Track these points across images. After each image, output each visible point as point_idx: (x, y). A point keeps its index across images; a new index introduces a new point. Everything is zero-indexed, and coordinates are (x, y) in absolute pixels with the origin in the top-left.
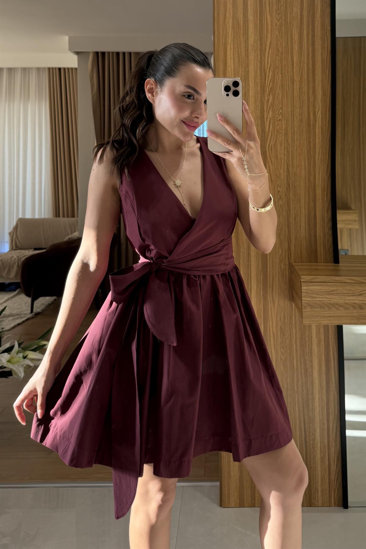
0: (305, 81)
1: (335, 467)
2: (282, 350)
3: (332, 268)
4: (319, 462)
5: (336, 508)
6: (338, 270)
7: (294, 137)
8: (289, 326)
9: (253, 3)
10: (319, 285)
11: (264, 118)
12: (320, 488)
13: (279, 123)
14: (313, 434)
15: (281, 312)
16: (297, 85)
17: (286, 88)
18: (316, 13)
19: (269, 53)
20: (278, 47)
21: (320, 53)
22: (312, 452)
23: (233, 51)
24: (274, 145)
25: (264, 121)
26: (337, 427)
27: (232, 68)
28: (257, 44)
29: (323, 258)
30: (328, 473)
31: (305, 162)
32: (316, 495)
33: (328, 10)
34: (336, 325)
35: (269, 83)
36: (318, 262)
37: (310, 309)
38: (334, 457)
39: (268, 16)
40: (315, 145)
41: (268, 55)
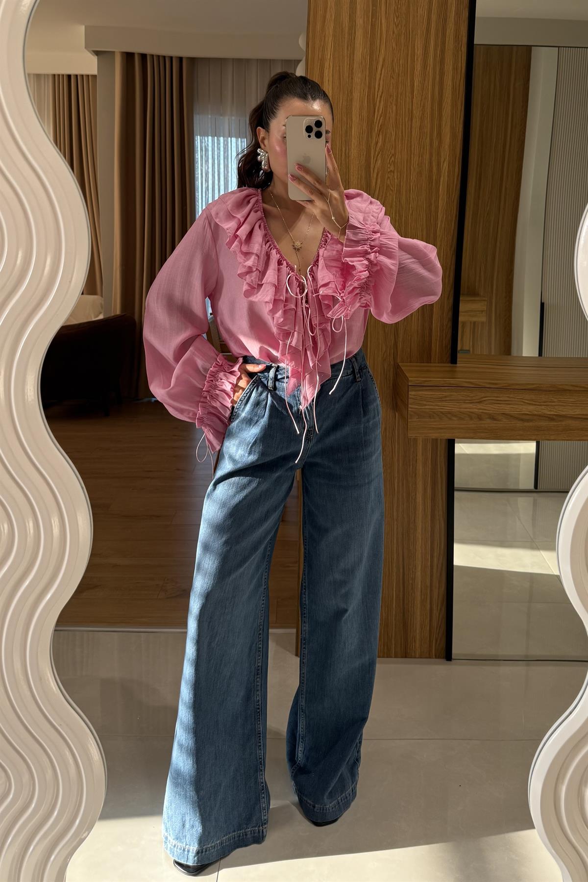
0: (427, 118)
1: (438, 614)
3: (448, 369)
4: (419, 605)
5: (437, 659)
6: (454, 371)
7: (410, 197)
10: (431, 391)
11: (370, 167)
12: (418, 637)
13: (389, 175)
14: (413, 572)
16: (416, 123)
17: (401, 126)
18: (449, 19)
19: (381, 74)
20: (394, 65)
21: (450, 77)
22: (410, 593)
23: (332, 70)
25: (370, 172)
28: (365, 60)
29: (438, 356)
30: (429, 619)
32: (414, 644)
34: (446, 439)
35: (379, 118)
36: (430, 362)
37: (417, 419)
38: (438, 600)
39: (383, 21)
40: (437, 207)
41: (379, 76)
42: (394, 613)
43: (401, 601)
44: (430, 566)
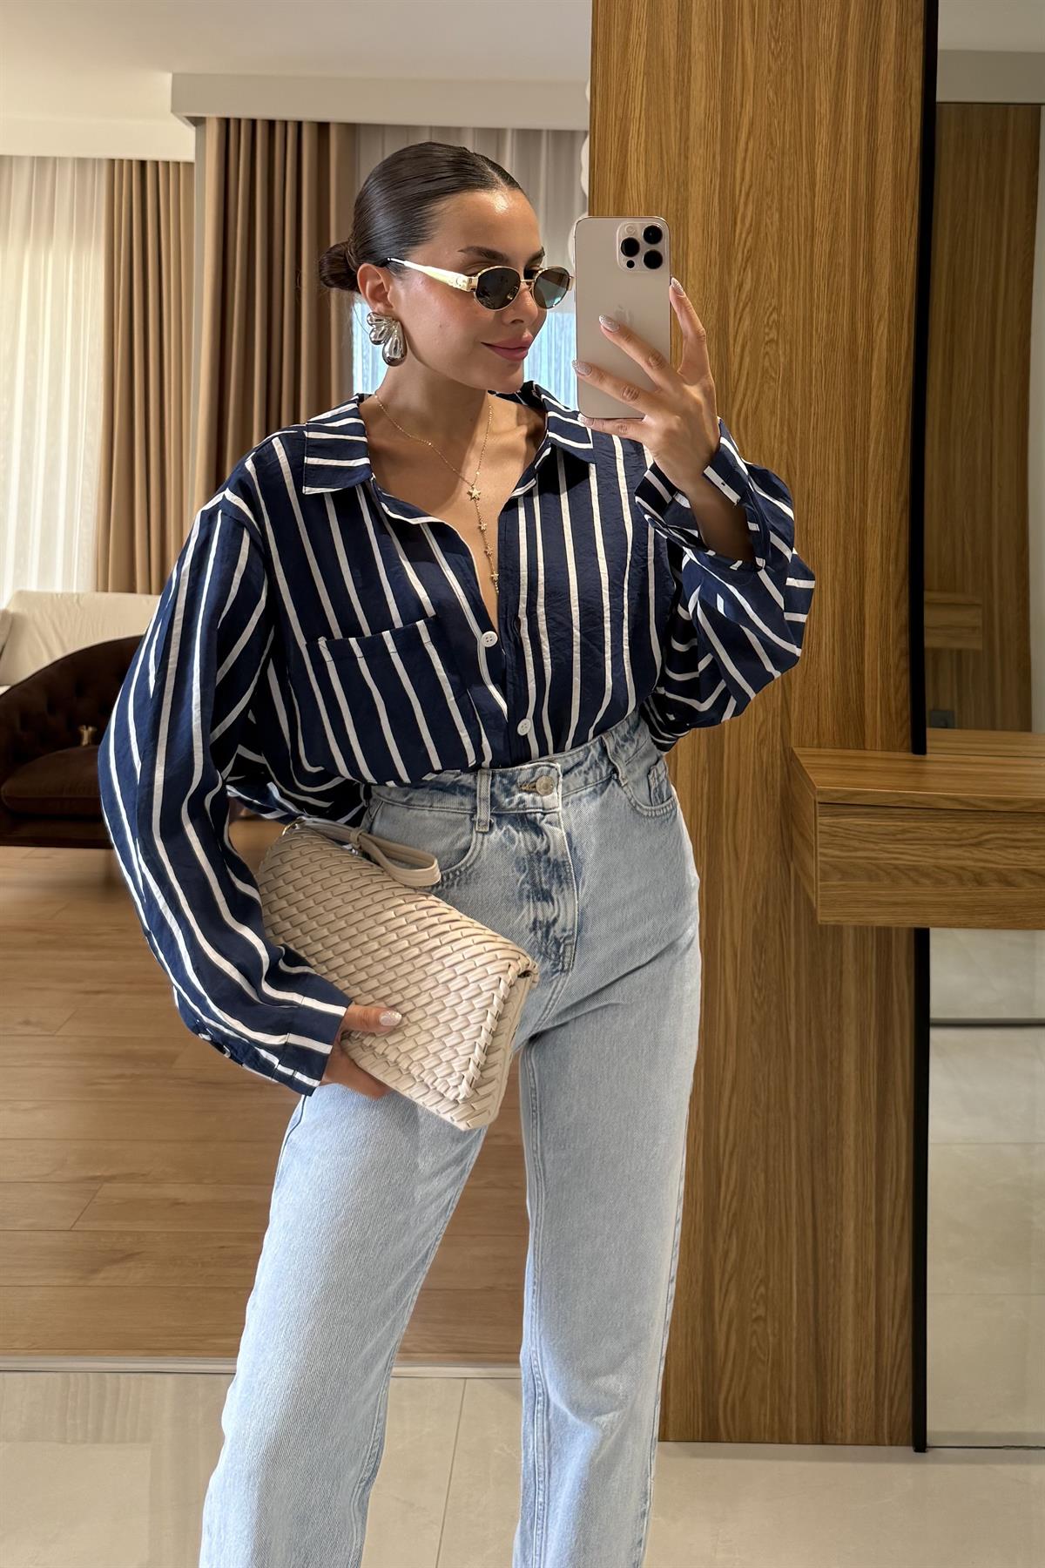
0: (844, 234)
1: (896, 1335)
2: (756, 995)
3: (905, 764)
4: (851, 1319)
5: (894, 1448)
6: (921, 773)
7: (811, 393)
8: (777, 927)
9: (705, 5)
10: (867, 814)
11: (726, 334)
12: (849, 1393)
13: (768, 349)
14: (836, 1236)
15: (758, 884)
16: (822, 247)
17: (790, 252)
18: (885, 41)
19: (746, 150)
20: (773, 134)
21: (889, 155)
22: (831, 1288)
23: (646, 142)
24: (755, 413)
25: (728, 342)
26: (903, 1219)
27: (642, 189)
28: (713, 124)
29: (881, 738)
30: (874, 1349)
31: (838, 463)
32: (840, 1411)
33: (918, 33)
34: (910, 929)
35: (744, 236)
36: (865, 749)
37: (841, 880)
38: (894, 1304)
39: (748, 45)
40: (867, 414)
41: (743, 155)
42: (794, 1336)
43: (811, 1309)
44: (876, 1222)
